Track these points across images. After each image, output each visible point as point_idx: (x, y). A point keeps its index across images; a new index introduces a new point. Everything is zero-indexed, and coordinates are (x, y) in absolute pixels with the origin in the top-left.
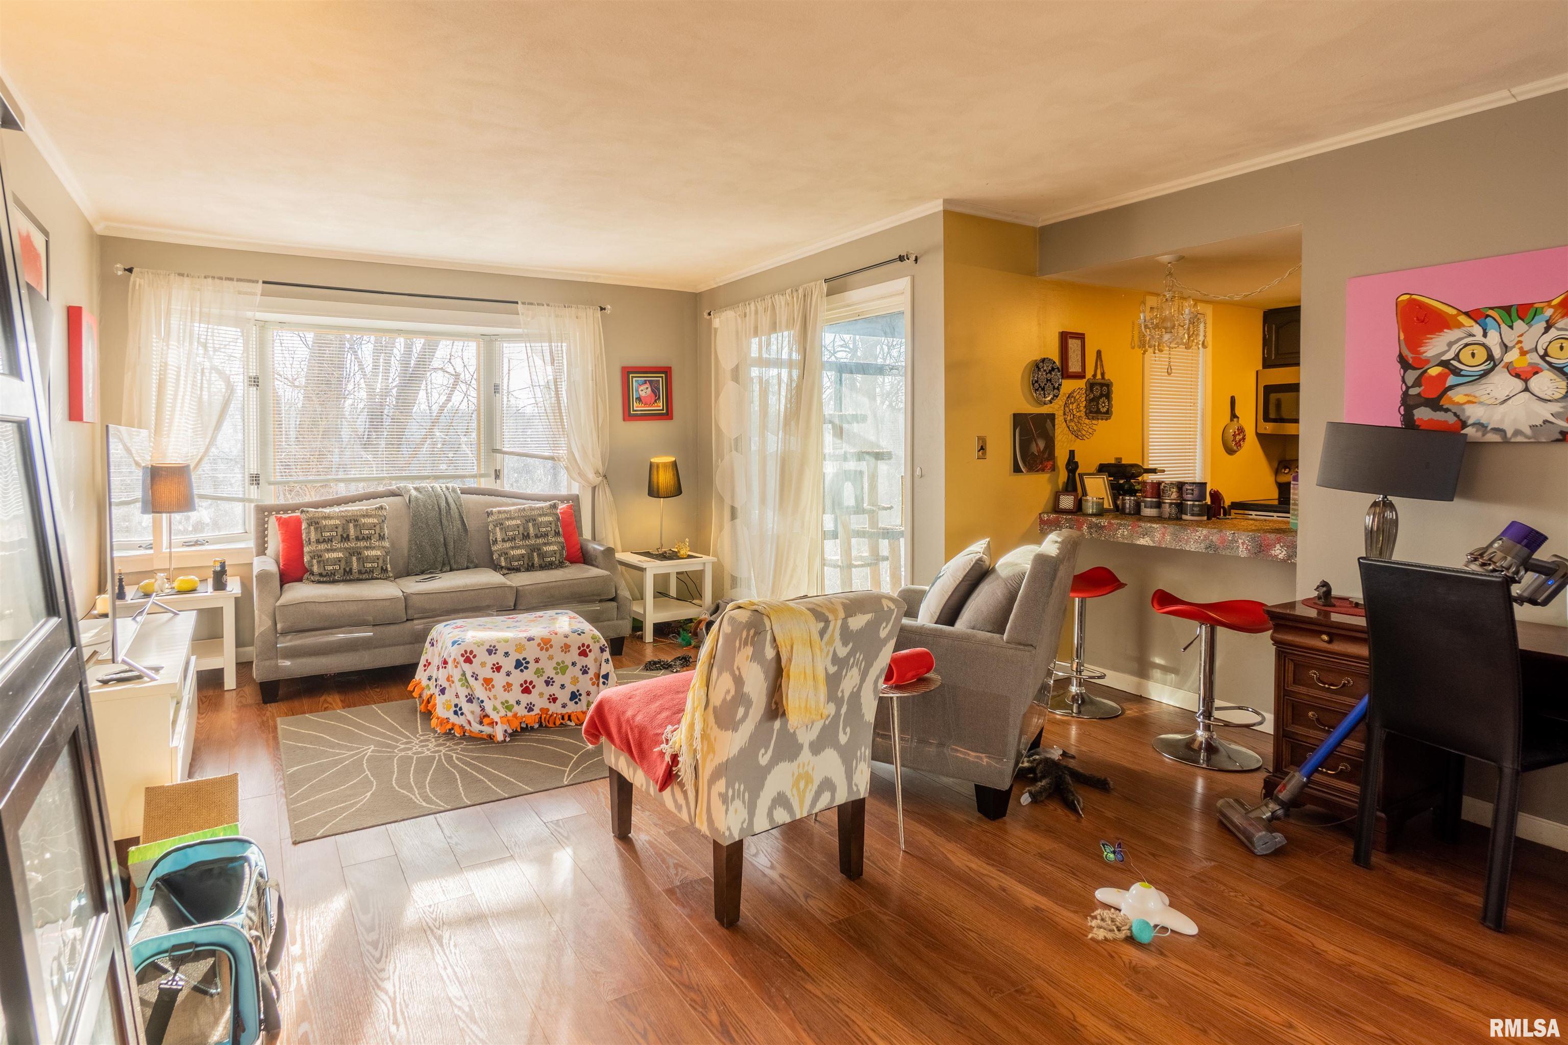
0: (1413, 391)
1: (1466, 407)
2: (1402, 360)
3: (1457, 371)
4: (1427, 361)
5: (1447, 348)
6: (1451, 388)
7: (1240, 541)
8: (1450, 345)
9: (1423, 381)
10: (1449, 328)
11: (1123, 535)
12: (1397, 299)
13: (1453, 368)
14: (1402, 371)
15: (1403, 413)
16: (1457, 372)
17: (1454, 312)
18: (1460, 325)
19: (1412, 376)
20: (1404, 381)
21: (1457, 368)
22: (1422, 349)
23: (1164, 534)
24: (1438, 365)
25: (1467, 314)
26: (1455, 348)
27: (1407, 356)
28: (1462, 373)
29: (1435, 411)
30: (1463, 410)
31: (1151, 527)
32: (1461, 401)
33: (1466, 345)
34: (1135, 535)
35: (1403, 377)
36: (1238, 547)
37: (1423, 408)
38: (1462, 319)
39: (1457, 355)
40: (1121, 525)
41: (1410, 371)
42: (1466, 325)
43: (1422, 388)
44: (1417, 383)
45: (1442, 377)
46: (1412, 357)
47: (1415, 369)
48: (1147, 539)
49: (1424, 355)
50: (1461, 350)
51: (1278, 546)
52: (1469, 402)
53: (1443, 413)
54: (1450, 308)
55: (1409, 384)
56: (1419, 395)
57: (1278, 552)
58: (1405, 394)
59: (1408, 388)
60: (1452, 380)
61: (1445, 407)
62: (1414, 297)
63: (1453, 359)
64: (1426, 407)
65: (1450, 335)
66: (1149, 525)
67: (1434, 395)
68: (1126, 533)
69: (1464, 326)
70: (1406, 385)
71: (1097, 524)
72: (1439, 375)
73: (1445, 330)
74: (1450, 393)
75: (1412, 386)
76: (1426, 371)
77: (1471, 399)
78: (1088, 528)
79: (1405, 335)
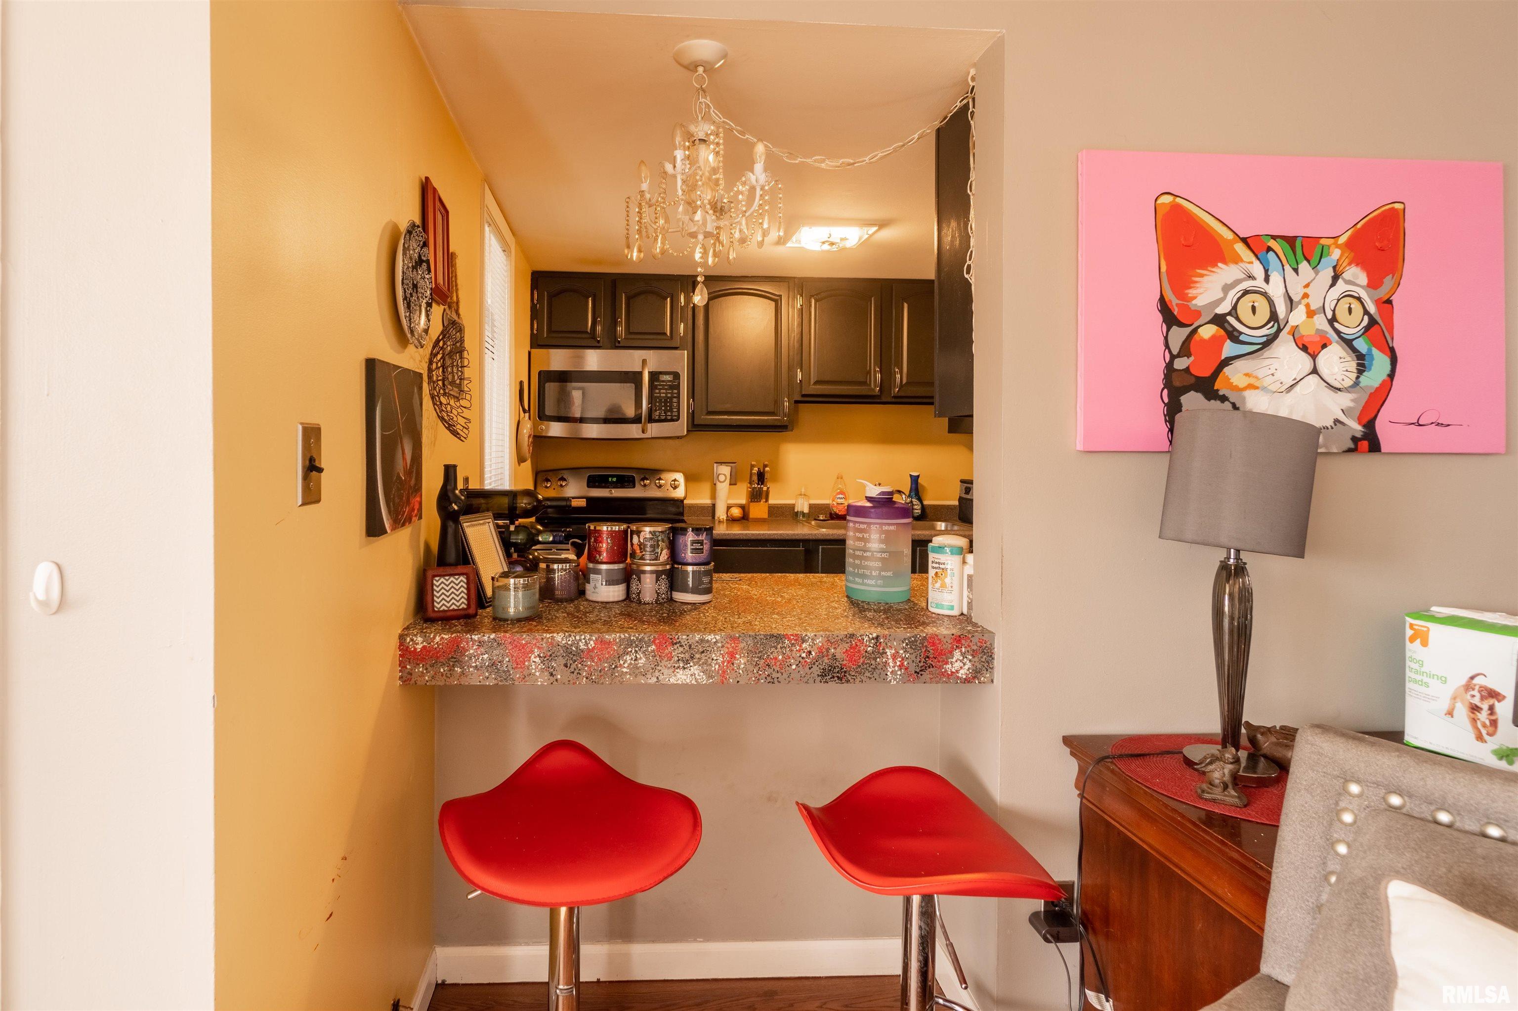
0: (1181, 364)
1: (1248, 394)
2: (1164, 308)
3: (1236, 334)
4: (1198, 314)
5: (1221, 295)
6: (1227, 362)
7: (889, 652)
8: (1226, 289)
9: (1193, 347)
10: (1225, 262)
11: (634, 668)
12: (1156, 200)
13: (1230, 329)
14: (1164, 326)
15: (1166, 400)
16: (1234, 336)
17: (1229, 236)
18: (1237, 260)
19: (1178, 335)
20: (1167, 346)
21: (1235, 329)
22: (1191, 292)
23: (732, 655)
24: (1210, 322)
25: (1245, 241)
26: (1233, 295)
27: (1170, 301)
28: (1242, 338)
29: (1209, 400)
30: (1243, 399)
31: (702, 641)
32: (1242, 385)
33: (1246, 292)
34: (664, 663)
35: (1166, 338)
36: (886, 664)
37: (1192, 392)
38: (1240, 248)
39: (1235, 307)
40: (630, 643)
41: (1175, 328)
42: (1245, 260)
43: (1192, 358)
44: (1185, 351)
45: (1215, 343)
46: (1177, 305)
47: (1182, 325)
48: (695, 669)
49: (1194, 302)
50: (1239, 299)
51: (957, 654)
52: (1251, 387)
53: (1218, 402)
54: (1225, 228)
55: (1175, 352)
56: (1187, 370)
57: (957, 665)
58: (1169, 367)
59: (1173, 357)
60: (1229, 349)
61: (1221, 393)
62: (1178, 200)
63: (1229, 314)
64: (1197, 391)
65: (1226, 273)
66: (697, 637)
67: (1206, 373)
68: (642, 661)
69: (1242, 261)
70: (1170, 352)
71: (567, 648)
72: (1213, 337)
73: (1220, 265)
74: (1227, 370)
75: (1179, 355)
76: (1195, 331)
77: (1252, 381)
78: (543, 659)
79: (1167, 265)
